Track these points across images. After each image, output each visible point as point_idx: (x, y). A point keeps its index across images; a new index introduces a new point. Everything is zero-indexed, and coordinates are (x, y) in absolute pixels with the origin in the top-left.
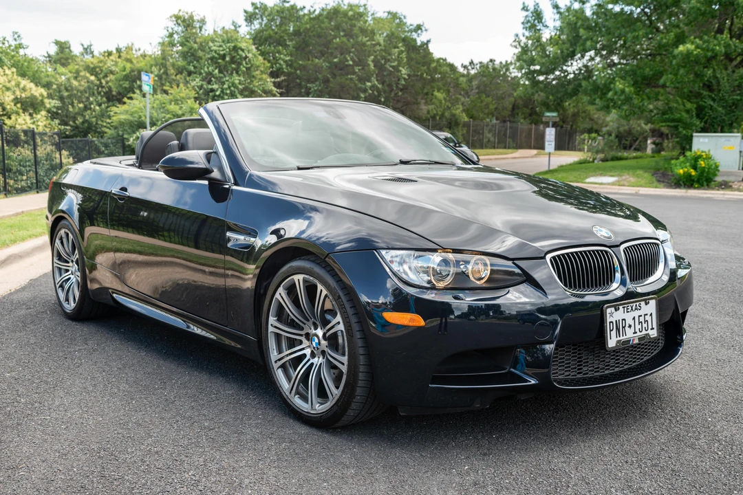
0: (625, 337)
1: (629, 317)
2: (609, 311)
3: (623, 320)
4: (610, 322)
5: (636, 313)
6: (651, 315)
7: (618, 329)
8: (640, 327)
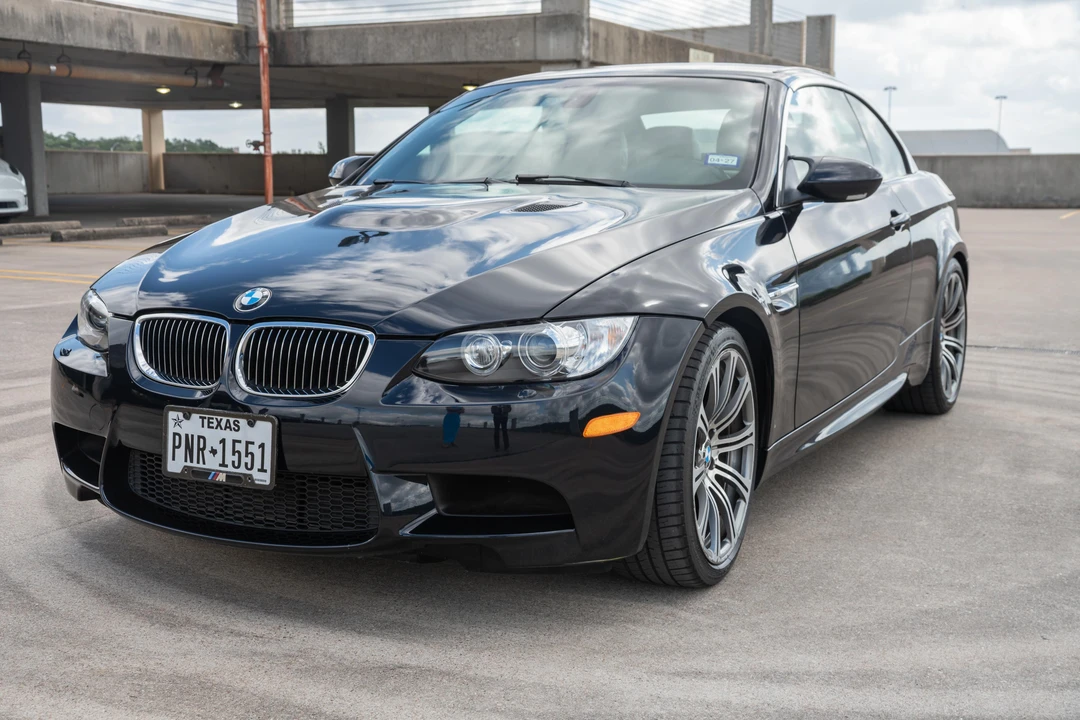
0: (201, 465)
1: (213, 437)
2: (172, 415)
3: (199, 437)
4: (175, 434)
5: (229, 436)
6: (262, 446)
7: (189, 449)
8: (236, 458)
